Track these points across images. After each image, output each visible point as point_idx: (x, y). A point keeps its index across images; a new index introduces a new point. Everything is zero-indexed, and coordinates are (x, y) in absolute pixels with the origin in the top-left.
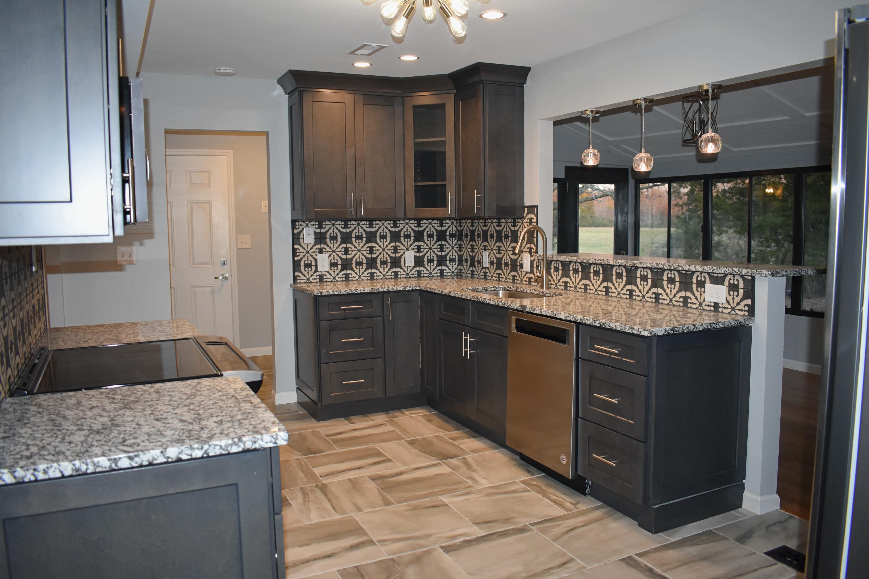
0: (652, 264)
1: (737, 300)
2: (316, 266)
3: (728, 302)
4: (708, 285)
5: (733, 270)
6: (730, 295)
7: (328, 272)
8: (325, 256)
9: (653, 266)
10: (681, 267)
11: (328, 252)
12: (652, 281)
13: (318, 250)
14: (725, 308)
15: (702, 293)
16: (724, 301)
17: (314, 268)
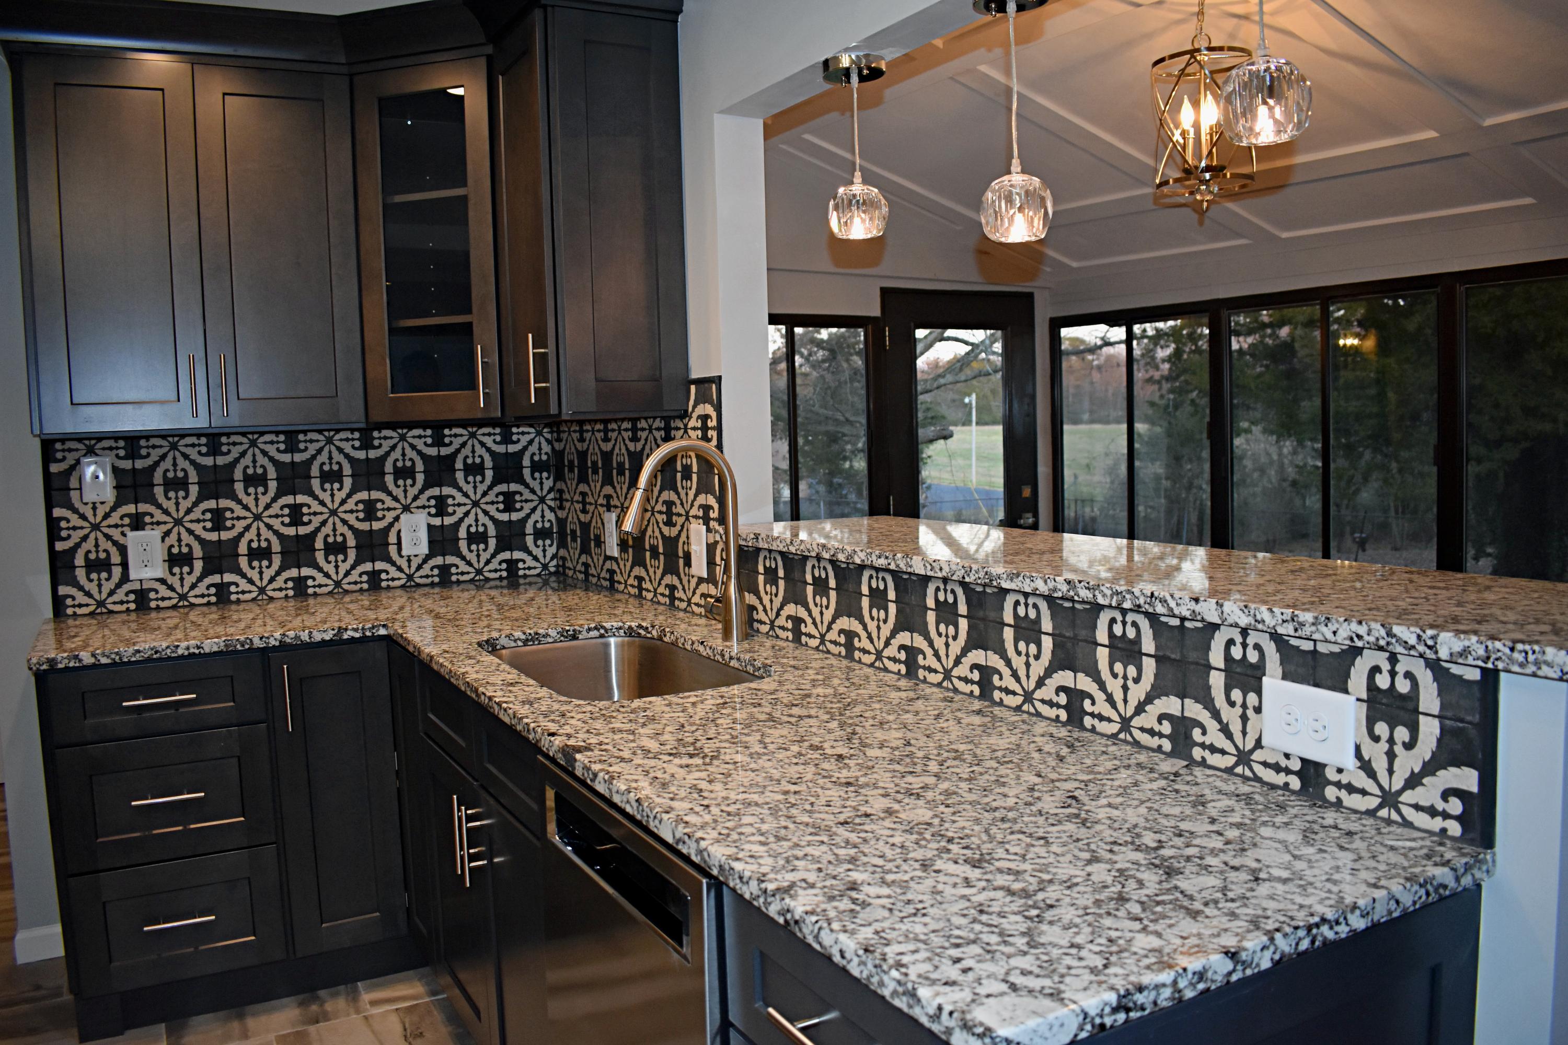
0: (1051, 584)
1: (1408, 762)
2: (125, 565)
3: (1367, 767)
4: (1273, 683)
5: (1390, 634)
6: (1376, 739)
7: (162, 581)
8: (152, 535)
9: (1055, 590)
10: (1164, 601)
11: (158, 523)
12: (1055, 645)
13: (127, 521)
14: (1351, 789)
15: (1250, 713)
16: (1350, 763)
17: (117, 572)
